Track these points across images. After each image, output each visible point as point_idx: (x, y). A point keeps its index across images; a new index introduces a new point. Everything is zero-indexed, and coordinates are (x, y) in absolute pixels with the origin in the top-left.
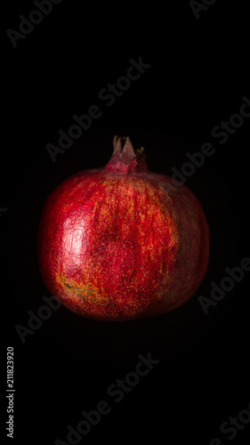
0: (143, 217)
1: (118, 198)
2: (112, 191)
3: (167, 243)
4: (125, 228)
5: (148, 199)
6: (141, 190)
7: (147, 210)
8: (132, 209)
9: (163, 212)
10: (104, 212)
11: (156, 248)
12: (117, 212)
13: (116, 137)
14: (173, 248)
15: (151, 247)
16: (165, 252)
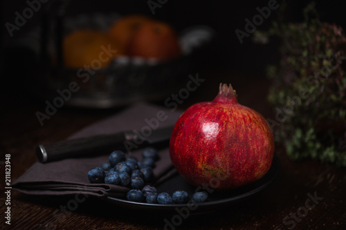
0: (250, 129)
1: (235, 118)
2: (231, 115)
3: (263, 144)
4: (241, 135)
5: (250, 119)
6: (246, 114)
7: (251, 125)
8: (243, 125)
9: (259, 127)
10: (229, 126)
11: (258, 146)
12: (236, 127)
13: (221, 84)
14: (266, 147)
15: (255, 146)
16: (262, 150)
